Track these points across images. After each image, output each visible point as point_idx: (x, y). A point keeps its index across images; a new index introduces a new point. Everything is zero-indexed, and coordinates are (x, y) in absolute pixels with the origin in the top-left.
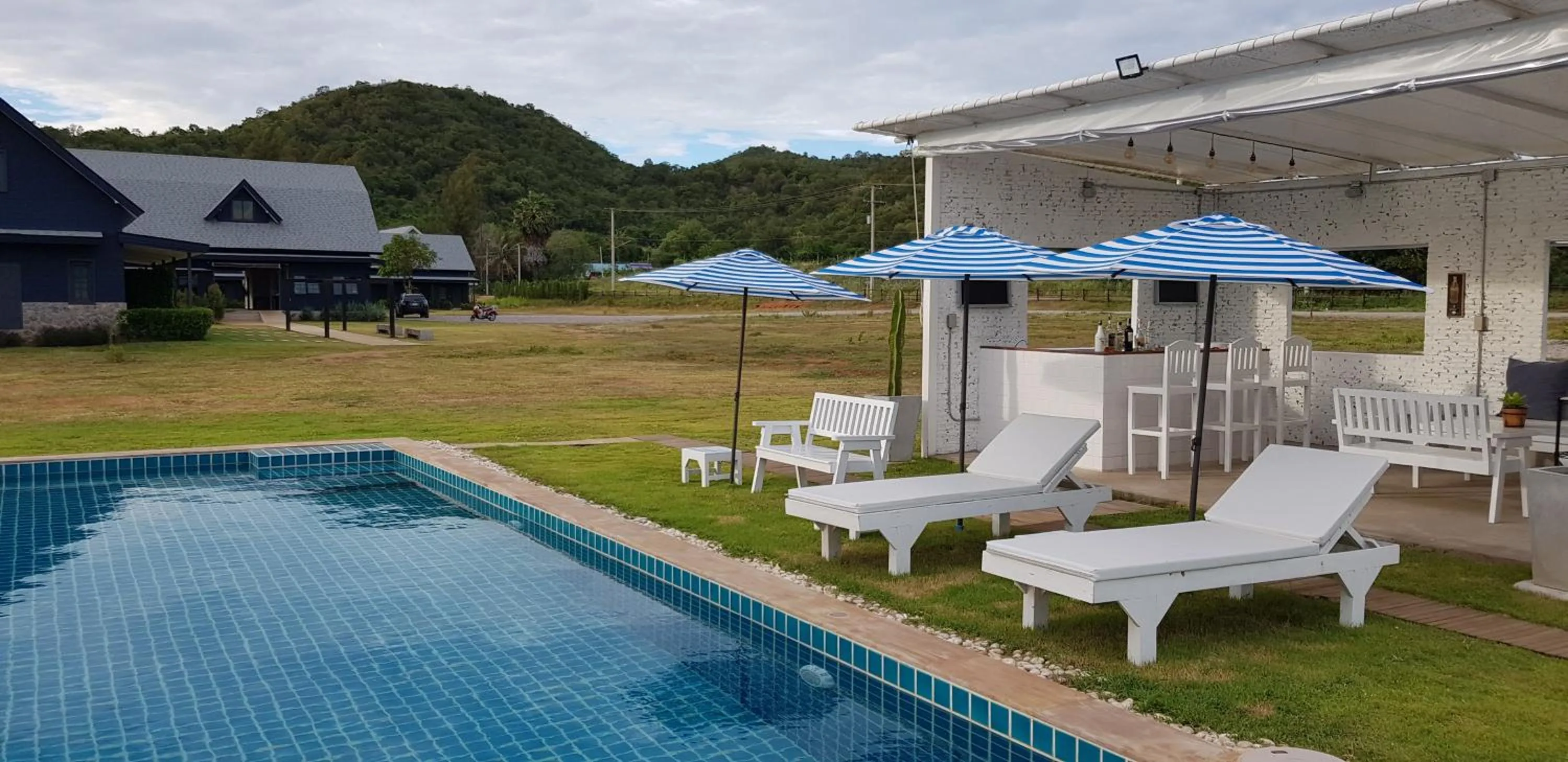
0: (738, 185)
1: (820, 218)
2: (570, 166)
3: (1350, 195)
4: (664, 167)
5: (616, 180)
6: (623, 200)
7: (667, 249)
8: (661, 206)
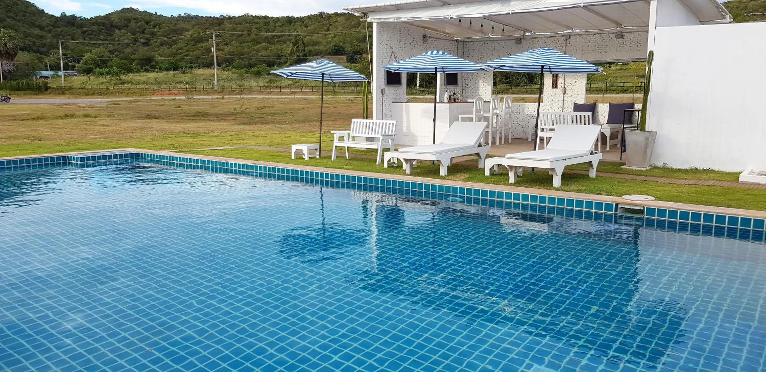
0: (119, 29)
1: (168, 48)
2: (13, 15)
3: (516, 43)
4: (73, 17)
5: (44, 24)
6: (49, 35)
7: (86, 63)
8: (73, 39)
